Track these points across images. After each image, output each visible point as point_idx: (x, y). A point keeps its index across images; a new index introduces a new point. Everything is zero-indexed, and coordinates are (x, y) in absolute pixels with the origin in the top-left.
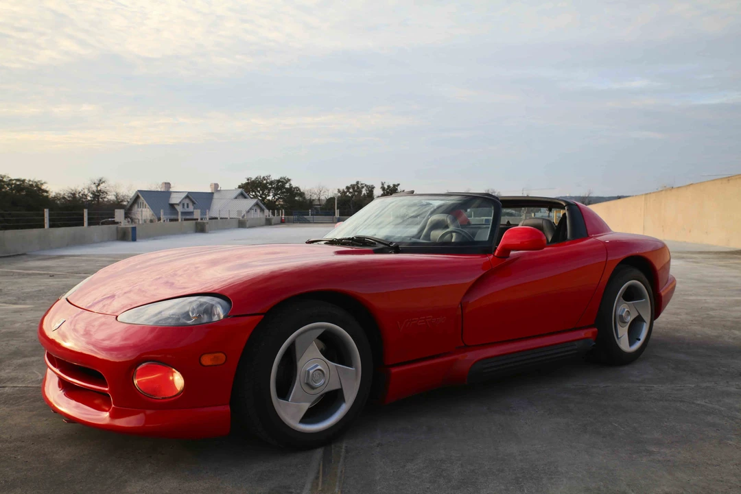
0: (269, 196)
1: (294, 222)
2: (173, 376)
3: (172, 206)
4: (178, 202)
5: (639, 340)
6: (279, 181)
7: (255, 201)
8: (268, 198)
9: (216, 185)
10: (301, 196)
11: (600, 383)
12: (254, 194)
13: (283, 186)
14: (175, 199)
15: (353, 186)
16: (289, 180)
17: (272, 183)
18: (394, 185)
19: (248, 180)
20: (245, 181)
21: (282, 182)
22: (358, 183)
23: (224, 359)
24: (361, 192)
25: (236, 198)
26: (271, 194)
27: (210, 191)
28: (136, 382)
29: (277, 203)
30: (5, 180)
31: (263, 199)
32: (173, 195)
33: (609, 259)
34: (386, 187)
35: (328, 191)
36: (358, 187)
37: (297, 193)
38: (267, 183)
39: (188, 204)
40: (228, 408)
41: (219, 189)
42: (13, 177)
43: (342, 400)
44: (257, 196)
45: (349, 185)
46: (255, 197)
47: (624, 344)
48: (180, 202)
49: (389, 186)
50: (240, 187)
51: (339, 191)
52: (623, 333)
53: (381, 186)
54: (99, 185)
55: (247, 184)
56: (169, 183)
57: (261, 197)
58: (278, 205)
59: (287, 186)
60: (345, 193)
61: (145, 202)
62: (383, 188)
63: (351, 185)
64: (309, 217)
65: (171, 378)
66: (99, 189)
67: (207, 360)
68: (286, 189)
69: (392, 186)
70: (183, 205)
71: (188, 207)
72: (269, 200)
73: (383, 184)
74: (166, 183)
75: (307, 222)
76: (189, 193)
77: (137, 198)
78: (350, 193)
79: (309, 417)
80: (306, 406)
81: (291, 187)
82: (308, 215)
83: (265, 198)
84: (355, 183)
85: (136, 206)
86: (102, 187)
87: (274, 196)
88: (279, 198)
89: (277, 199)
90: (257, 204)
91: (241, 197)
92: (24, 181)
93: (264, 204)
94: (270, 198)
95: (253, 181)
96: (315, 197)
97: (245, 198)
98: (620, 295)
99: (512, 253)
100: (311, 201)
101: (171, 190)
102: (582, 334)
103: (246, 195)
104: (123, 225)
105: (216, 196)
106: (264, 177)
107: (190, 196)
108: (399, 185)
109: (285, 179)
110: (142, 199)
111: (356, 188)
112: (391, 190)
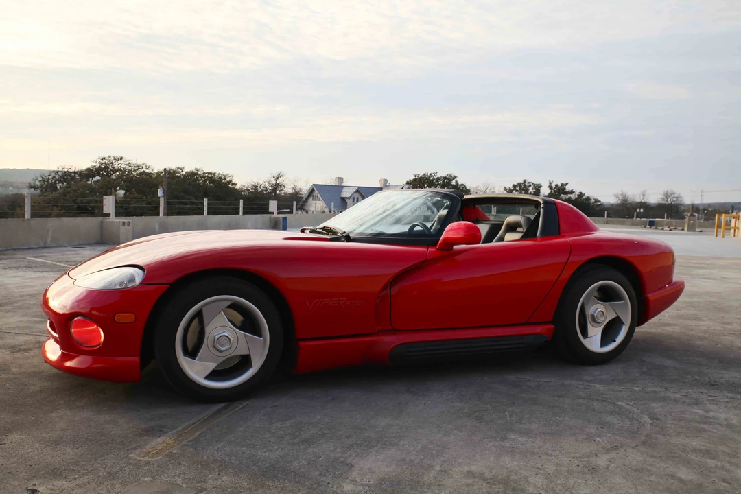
3: (343, 199)
4: (348, 196)
5: (615, 341)
6: (445, 178)
9: (385, 181)
13: (449, 183)
14: (346, 193)
15: (519, 184)
16: (455, 177)
17: (438, 179)
18: (562, 185)
19: (416, 176)
20: (413, 177)
21: (448, 179)
22: (525, 181)
23: (134, 318)
24: (527, 190)
27: (379, 186)
28: (72, 331)
30: (199, 173)
32: (345, 189)
34: (554, 186)
35: (494, 189)
36: (525, 186)
37: (462, 190)
38: (434, 179)
39: (357, 198)
40: (137, 359)
41: (388, 184)
42: (206, 170)
45: (516, 183)
47: (593, 343)
48: (351, 196)
49: (557, 186)
50: (408, 182)
52: (595, 332)
53: (548, 185)
54: (278, 178)
55: (415, 180)
56: (342, 178)
59: (453, 183)
60: (511, 191)
61: (319, 196)
62: (551, 187)
66: (278, 182)
67: (119, 318)
68: (453, 185)
69: (560, 185)
70: (354, 198)
71: (358, 200)
73: (550, 183)
74: (339, 178)
76: (359, 187)
77: (312, 192)
78: (516, 191)
80: (212, 366)
81: (457, 184)
84: (522, 181)
85: (311, 199)
92: (214, 174)
95: (421, 177)
99: (455, 247)
101: (343, 184)
104: (275, 215)
106: (431, 174)
107: (359, 190)
108: (567, 184)
109: (451, 176)
110: (316, 192)
111: (523, 187)
112: (559, 189)
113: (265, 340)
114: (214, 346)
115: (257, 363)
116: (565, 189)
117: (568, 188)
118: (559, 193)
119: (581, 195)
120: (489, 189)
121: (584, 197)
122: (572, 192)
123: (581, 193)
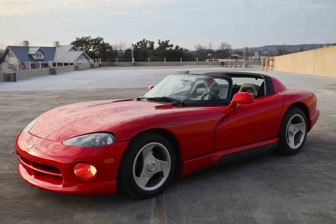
0: (90, 49)
1: (107, 66)
2: (90, 168)
3: (30, 56)
4: (34, 53)
5: (300, 143)
6: (96, 40)
7: (81, 52)
8: (90, 50)
9: (57, 43)
10: (110, 49)
11: (279, 165)
12: (81, 47)
13: (99, 43)
14: (32, 52)
15: (141, 42)
16: (102, 39)
17: (92, 41)
18: (166, 41)
19: (77, 39)
20: (75, 40)
21: (98, 40)
22: (144, 40)
24: (146, 46)
25: (70, 50)
26: (92, 48)
27: (53, 46)
28: (75, 172)
29: (95, 53)
31: (87, 51)
32: (30, 49)
33: (284, 104)
34: (161, 42)
35: (126, 45)
36: (144, 43)
37: (107, 47)
38: (89, 41)
39: (40, 55)
40: (115, 182)
41: (59, 45)
43: (163, 176)
44: (83, 49)
45: (139, 41)
46: (82, 50)
47: (292, 144)
48: (35, 54)
49: (163, 42)
50: (72, 44)
51: (133, 45)
52: (292, 139)
53: (158, 42)
55: (76, 42)
56: (27, 42)
57: (85, 49)
58: (96, 54)
59: (101, 42)
60: (137, 46)
61: (13, 54)
62: (159, 43)
63: (140, 41)
64: (117, 63)
65: (89, 170)
67: (107, 161)
68: (101, 44)
69: (165, 42)
70: (37, 55)
71: (40, 56)
72: (90, 51)
73: (159, 41)
74: (25, 41)
75: (116, 66)
76: (41, 47)
77: (7, 51)
78: (140, 46)
79: (149, 184)
80: (148, 179)
81: (104, 43)
82: (116, 62)
83: (88, 50)
84: (142, 40)
85: (7, 56)
87: (93, 49)
88: (97, 50)
89: (95, 51)
90: (83, 54)
91: (73, 50)
93: (87, 54)
94: (91, 50)
95: (80, 40)
96: (118, 49)
97: (76, 50)
98: (290, 121)
99: (238, 104)
100: (116, 52)
101: (29, 46)
102: (270, 141)
103: (76, 48)
104: (7, 72)
105: (57, 49)
106: (87, 37)
107: (41, 49)
108: (169, 41)
109: (100, 38)
110: (11, 52)
111: (143, 43)
112: (164, 44)
113: (169, 163)
114: (148, 170)
115: (166, 174)
116: (168, 44)
117: (169, 43)
118: (164, 46)
119: (177, 47)
120: (123, 46)
121: (179, 48)
122: (172, 46)
123: (177, 46)
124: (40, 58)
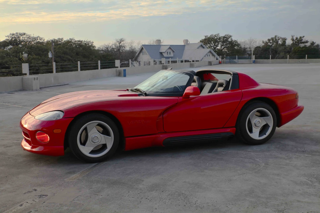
0: (218, 46)
1: (226, 63)
3: (161, 53)
4: (164, 51)
5: (265, 134)
6: (224, 37)
7: (209, 50)
8: (218, 48)
9: (187, 41)
10: (238, 46)
12: (209, 45)
13: (227, 40)
14: (163, 50)
15: (272, 39)
16: (231, 36)
17: (220, 38)
18: (301, 37)
19: (206, 37)
20: (204, 38)
21: (226, 37)
22: (276, 36)
23: (61, 131)
24: (277, 42)
25: (198, 48)
26: (220, 45)
27: (183, 44)
28: (36, 137)
29: (223, 51)
30: (72, 41)
31: (215, 48)
32: (162, 47)
34: (295, 38)
35: (256, 42)
36: (276, 39)
37: (235, 45)
38: (217, 39)
39: (170, 52)
40: (63, 147)
41: (188, 43)
42: (76, 40)
44: (211, 47)
45: (270, 38)
47: (255, 136)
48: (166, 51)
49: (297, 38)
50: (201, 41)
51: (263, 42)
53: (291, 38)
54: (120, 42)
55: (205, 39)
56: (160, 40)
57: (213, 47)
58: (223, 52)
59: (230, 40)
60: (268, 43)
61: (146, 51)
62: (293, 40)
63: (272, 38)
64: (236, 60)
66: (121, 45)
67: (55, 131)
68: (229, 41)
69: (299, 38)
70: (168, 52)
71: (170, 54)
72: (218, 49)
73: (293, 37)
74: (158, 40)
75: (235, 63)
76: (171, 45)
77: (142, 49)
78: (270, 43)
81: (232, 41)
83: (216, 48)
84: (274, 36)
85: (141, 54)
86: (122, 43)
87: (221, 47)
88: (224, 48)
89: (223, 48)
90: (210, 52)
91: (201, 47)
92: (82, 41)
93: (215, 51)
94: (219, 48)
95: (209, 38)
96: (247, 46)
97: (204, 48)
100: (245, 49)
101: (161, 44)
103: (204, 46)
104: (119, 68)
105: (186, 47)
106: (215, 35)
107: (171, 47)
108: (304, 37)
109: (228, 36)
110: (144, 50)
111: (275, 40)
112: (298, 41)
113: (112, 137)
114: (92, 141)
115: (109, 147)
116: (302, 40)
117: (304, 40)
118: (298, 43)
119: (313, 43)
120: (252, 43)
121: (315, 45)
122: (307, 42)
123: (313, 42)
124: (169, 56)
